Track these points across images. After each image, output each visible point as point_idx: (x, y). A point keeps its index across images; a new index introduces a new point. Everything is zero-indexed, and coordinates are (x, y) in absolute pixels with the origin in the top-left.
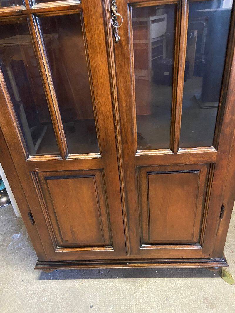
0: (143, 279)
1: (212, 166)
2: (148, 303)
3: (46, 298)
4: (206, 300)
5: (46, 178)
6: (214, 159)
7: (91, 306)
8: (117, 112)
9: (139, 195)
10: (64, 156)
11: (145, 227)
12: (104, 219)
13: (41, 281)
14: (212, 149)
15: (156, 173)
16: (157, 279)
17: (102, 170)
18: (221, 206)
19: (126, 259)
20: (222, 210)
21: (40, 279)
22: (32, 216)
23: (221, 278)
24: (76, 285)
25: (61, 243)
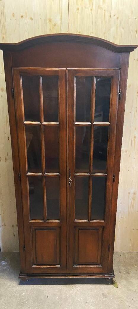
0: (74, 285)
1: (103, 228)
2: (76, 295)
3: (24, 293)
4: (103, 294)
5: (35, 230)
6: (104, 225)
7: (48, 297)
8: (68, 205)
9: (74, 238)
10: (45, 221)
11: (76, 254)
12: (58, 250)
13: (20, 286)
14: (103, 221)
15: (82, 229)
16: (81, 285)
17: (60, 227)
18: (108, 245)
19: (66, 273)
20: (109, 247)
21: (20, 285)
22: (25, 247)
23: (112, 285)
24: (39, 288)
25: (35, 263)
